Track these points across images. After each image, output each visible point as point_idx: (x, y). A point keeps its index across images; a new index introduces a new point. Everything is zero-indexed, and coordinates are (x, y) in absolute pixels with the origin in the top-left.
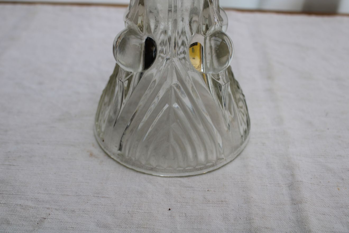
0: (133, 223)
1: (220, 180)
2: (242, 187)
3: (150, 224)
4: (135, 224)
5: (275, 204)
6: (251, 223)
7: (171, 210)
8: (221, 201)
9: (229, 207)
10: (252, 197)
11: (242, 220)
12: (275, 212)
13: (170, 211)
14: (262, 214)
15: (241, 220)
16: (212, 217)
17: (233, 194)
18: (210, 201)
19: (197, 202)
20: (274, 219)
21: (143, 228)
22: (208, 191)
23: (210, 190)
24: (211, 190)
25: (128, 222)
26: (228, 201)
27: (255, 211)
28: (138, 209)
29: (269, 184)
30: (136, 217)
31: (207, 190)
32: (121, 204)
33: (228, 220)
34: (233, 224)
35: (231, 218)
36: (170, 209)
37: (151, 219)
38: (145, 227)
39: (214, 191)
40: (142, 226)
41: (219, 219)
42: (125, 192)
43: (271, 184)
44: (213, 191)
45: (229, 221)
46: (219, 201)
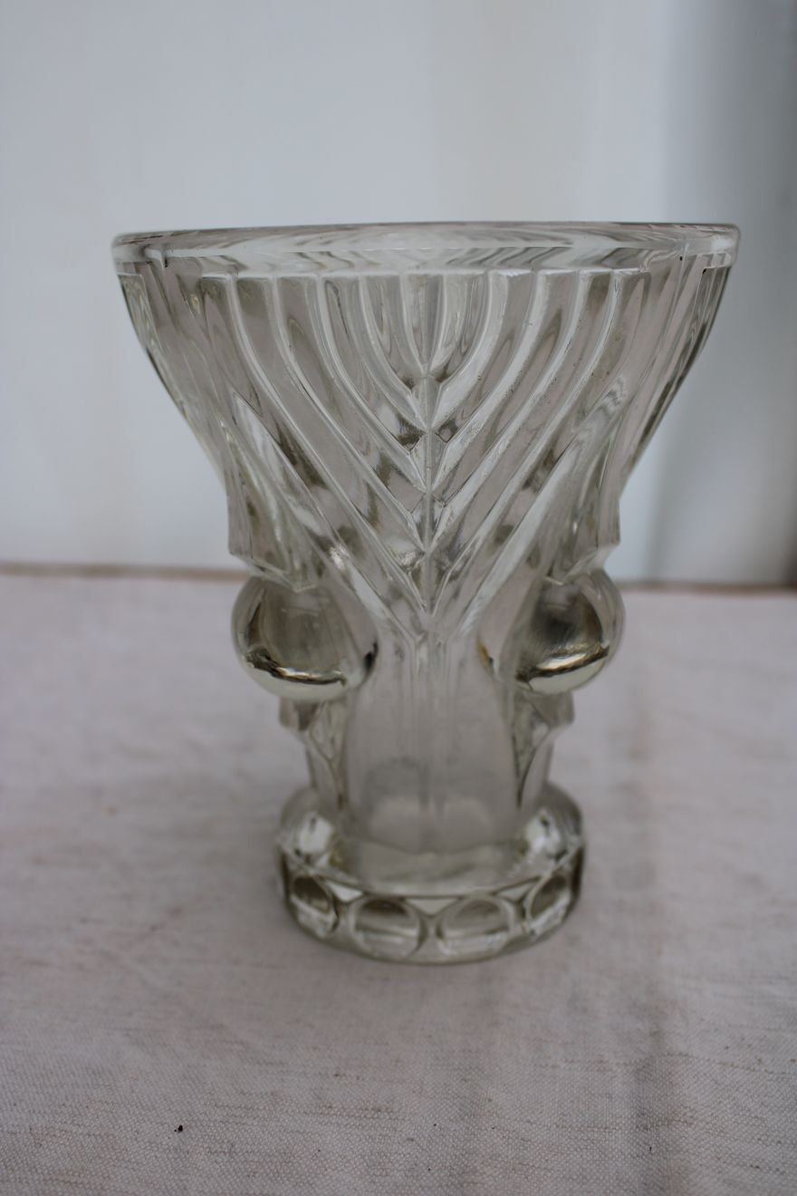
0: (34, 1167)
1: (387, 1044)
2: (461, 1067)
3: (94, 1173)
4: (40, 1171)
5: (574, 1125)
6: (462, 1186)
7: (185, 1130)
8: (373, 1109)
9: (398, 1129)
10: (490, 1100)
11: (436, 1174)
12: (568, 1155)
13: (181, 1134)
14: (512, 1159)
15: (429, 1175)
16: (326, 1160)
17: (425, 1087)
18: (334, 1105)
19: (286, 1109)
20: (556, 1178)
21: (65, 1183)
22: (337, 1075)
23: (344, 1075)
24: (347, 1074)
25: (19, 1161)
26: (399, 1111)
27: (491, 1146)
28: (69, 1122)
29: (566, 1061)
30: (52, 1148)
31: (334, 1073)
32: (15, 1105)
33: (384, 1173)
34: (398, 1187)
35: (397, 1165)
36: (181, 1129)
37: (100, 1158)
38: (73, 1180)
39: (358, 1078)
40: (62, 1178)
41: (350, 1169)
42: (44, 1069)
43: (573, 1061)
44: (355, 1078)
45: (387, 1175)
46: (366, 1109)
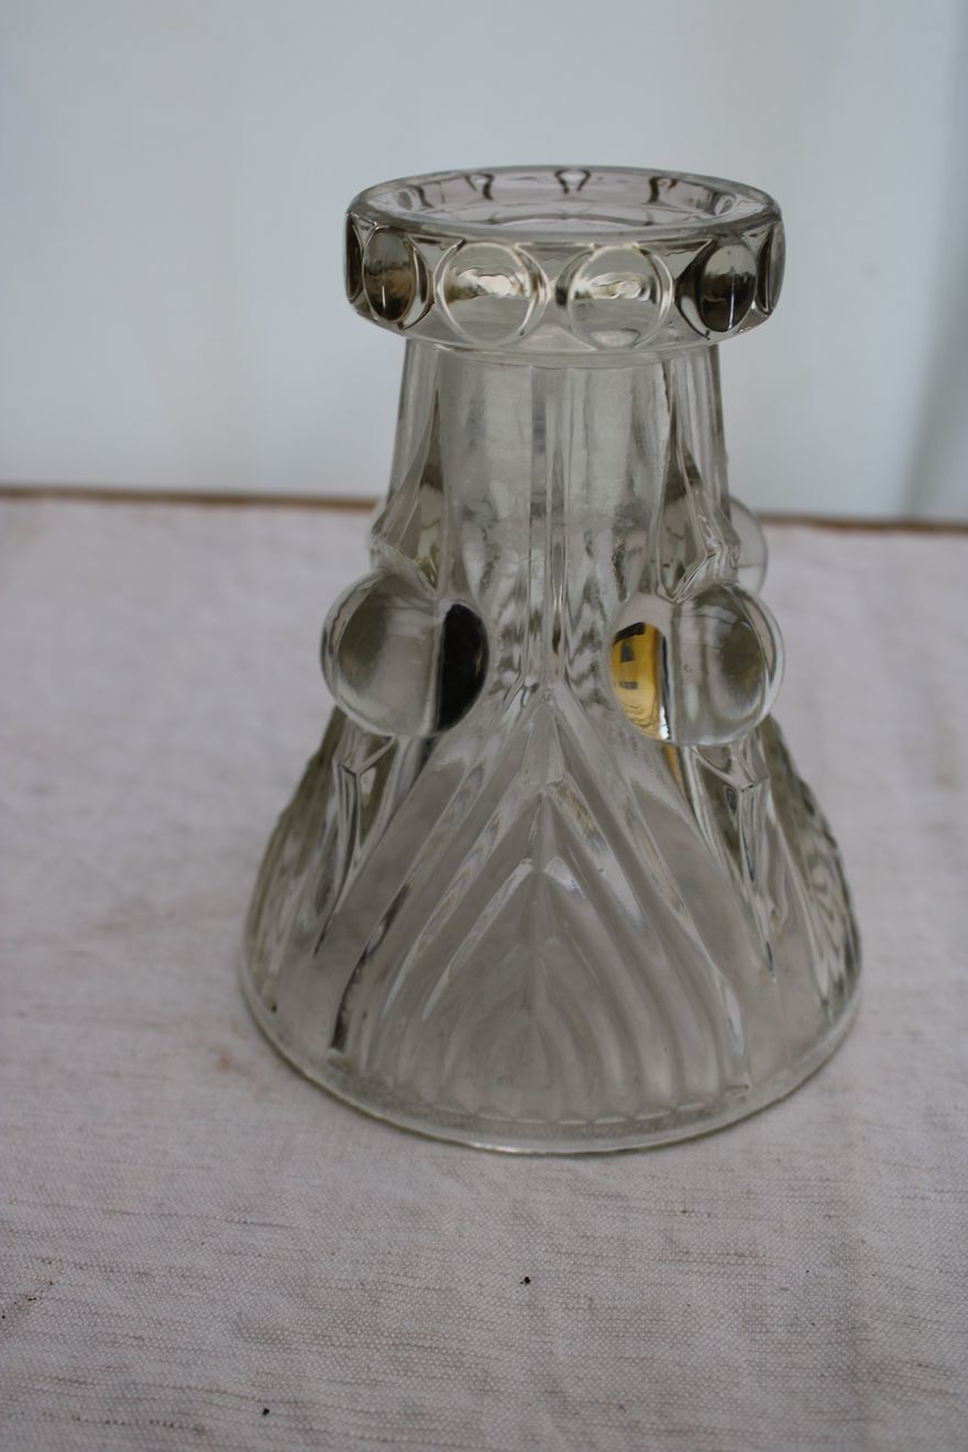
0: (379, 1330)
1: (733, 1170)
2: (822, 1200)
3: (447, 1336)
4: (386, 1334)
5: (959, 1270)
6: (854, 1344)
7: (532, 1282)
8: (735, 1254)
9: (768, 1277)
10: (863, 1242)
11: (822, 1330)
12: (959, 1305)
13: (528, 1286)
14: (901, 1311)
15: (814, 1330)
16: (698, 1316)
17: (786, 1226)
18: (691, 1250)
19: (638, 1256)
20: (951, 1332)
21: (419, 1347)
22: (684, 1212)
23: (693, 1211)
24: (696, 1210)
25: (360, 1323)
26: (764, 1256)
27: (876, 1296)
28: (402, 1274)
29: (936, 1191)
30: (392, 1306)
31: (682, 1209)
32: (333, 1254)
33: (764, 1330)
34: (783, 1345)
35: (776, 1320)
36: (527, 1280)
37: (449, 1317)
38: (427, 1345)
39: (709, 1215)
40: (414, 1343)
41: (726, 1325)
42: (352, 1208)
43: (942, 1191)
44: (706, 1215)
45: (768, 1332)
46: (728, 1254)
